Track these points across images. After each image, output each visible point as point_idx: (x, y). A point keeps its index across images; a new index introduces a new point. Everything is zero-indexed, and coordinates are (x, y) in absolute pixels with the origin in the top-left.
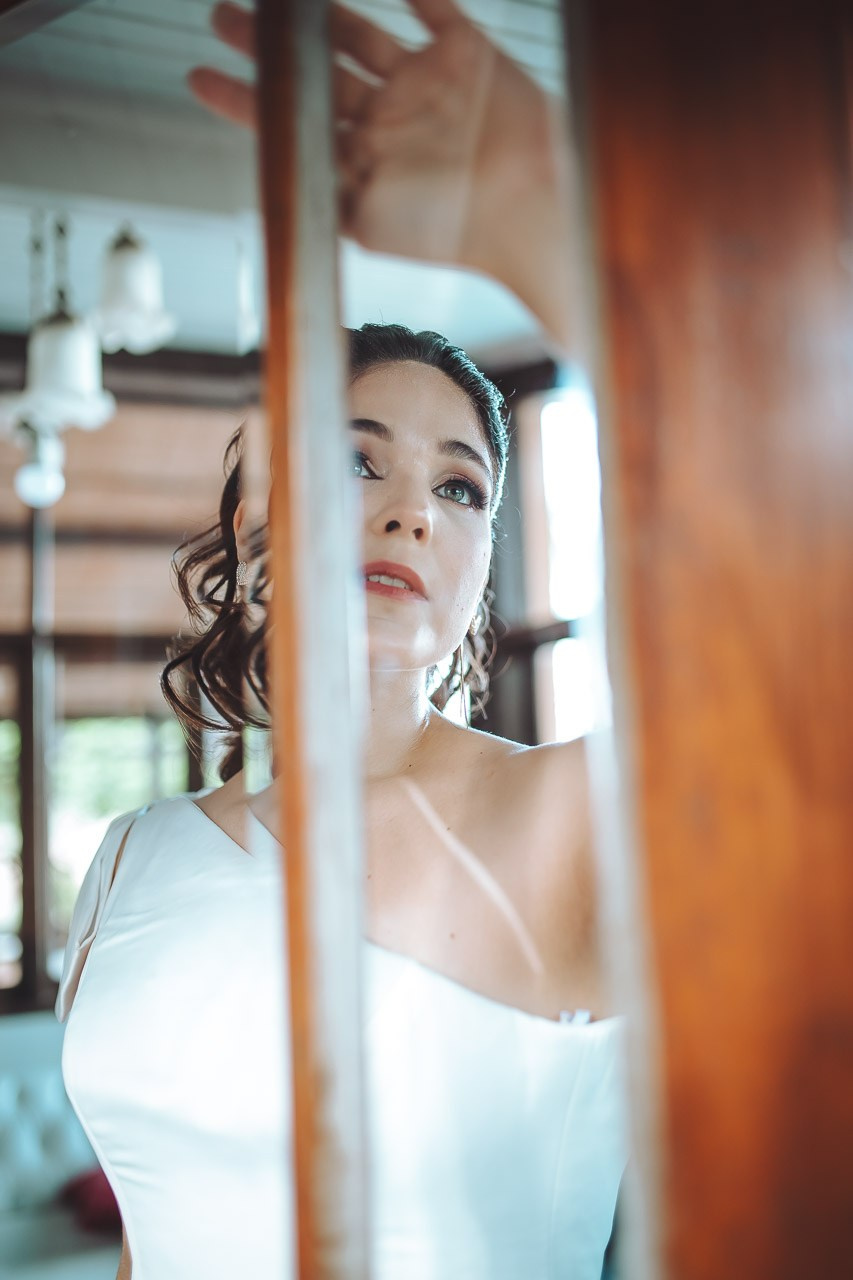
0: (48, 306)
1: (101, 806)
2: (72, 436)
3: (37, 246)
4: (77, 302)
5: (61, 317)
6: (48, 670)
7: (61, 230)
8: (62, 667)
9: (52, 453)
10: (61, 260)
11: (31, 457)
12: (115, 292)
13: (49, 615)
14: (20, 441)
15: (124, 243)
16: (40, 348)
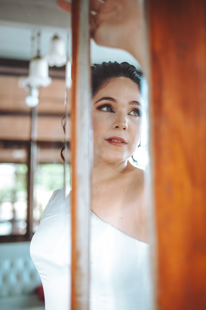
0: (35, 54)
1: (51, 187)
2: (40, 88)
3: (33, 39)
4: (43, 53)
5: (38, 57)
6: (35, 151)
7: (39, 35)
8: (39, 150)
9: (35, 93)
10: (39, 43)
11: (30, 94)
12: (53, 51)
13: (36, 136)
14: (27, 90)
15: (56, 38)
16: (33, 65)
